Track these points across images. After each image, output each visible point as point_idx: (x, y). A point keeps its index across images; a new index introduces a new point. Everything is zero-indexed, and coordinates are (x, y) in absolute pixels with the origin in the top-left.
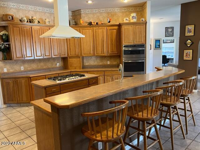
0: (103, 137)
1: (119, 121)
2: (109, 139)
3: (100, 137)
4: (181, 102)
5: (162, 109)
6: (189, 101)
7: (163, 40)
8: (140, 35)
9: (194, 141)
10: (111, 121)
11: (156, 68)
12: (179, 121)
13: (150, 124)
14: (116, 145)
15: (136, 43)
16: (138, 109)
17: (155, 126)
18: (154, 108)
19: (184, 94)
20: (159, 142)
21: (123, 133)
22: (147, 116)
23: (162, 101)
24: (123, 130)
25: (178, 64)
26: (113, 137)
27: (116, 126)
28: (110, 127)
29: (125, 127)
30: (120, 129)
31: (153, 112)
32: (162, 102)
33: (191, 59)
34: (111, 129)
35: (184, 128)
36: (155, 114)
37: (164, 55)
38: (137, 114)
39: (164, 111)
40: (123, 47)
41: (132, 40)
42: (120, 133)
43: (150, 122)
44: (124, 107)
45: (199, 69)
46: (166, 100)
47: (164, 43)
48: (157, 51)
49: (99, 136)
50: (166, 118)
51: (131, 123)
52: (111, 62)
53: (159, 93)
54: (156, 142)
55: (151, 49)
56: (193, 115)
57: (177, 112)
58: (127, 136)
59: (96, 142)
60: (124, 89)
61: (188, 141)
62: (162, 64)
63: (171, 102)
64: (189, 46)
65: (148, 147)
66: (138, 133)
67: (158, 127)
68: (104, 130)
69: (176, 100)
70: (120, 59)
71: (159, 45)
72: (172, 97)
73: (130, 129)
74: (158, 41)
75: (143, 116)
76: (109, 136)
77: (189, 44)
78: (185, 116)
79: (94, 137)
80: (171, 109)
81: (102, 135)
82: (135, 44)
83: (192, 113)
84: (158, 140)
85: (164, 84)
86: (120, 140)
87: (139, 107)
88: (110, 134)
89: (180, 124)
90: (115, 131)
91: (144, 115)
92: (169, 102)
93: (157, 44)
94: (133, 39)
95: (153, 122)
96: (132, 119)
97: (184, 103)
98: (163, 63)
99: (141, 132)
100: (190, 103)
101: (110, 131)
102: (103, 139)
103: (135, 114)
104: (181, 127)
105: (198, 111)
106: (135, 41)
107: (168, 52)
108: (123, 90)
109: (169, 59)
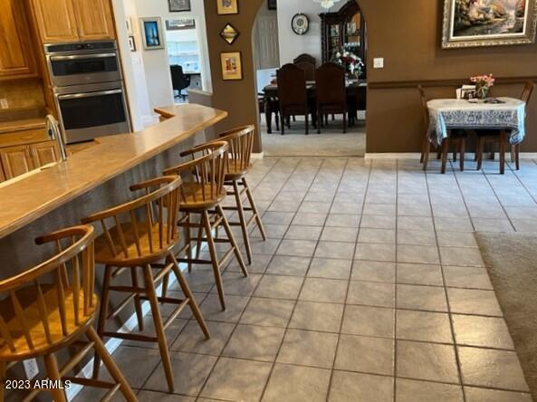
0: (34, 343)
1: (76, 285)
2: (55, 342)
3: (27, 347)
4: (229, 194)
5: (188, 220)
6: (246, 186)
7: (167, 22)
8: (96, 13)
9: (265, 276)
10: (53, 292)
11: (156, 111)
12: (230, 240)
13: (163, 267)
14: (81, 350)
15: (85, 38)
16: (123, 237)
17: (175, 269)
18: (165, 225)
19: (232, 172)
20: (190, 303)
21: (92, 313)
22: (151, 251)
23: (185, 201)
24: (91, 305)
25: (211, 91)
26: (65, 333)
27: (69, 301)
28: (53, 310)
29: (94, 296)
30: (81, 305)
31: (165, 235)
32: (183, 203)
33: (238, 76)
34: (57, 313)
35: (242, 252)
36: (171, 241)
37: (175, 64)
38: (123, 254)
39: (194, 225)
40: (46, 50)
41: (72, 28)
42: (85, 315)
43: (163, 262)
44: (82, 248)
45: (260, 99)
46: (191, 197)
47: (169, 28)
48: (155, 54)
49: (23, 345)
50: (200, 240)
51: (111, 278)
52: (14, 100)
53: (171, 187)
54: (183, 305)
55: (135, 50)
56: (257, 218)
57: (223, 220)
58: (107, 315)
59: (13, 363)
60: (76, 193)
61: (254, 279)
62: (172, 92)
63: (204, 200)
64: (230, 41)
65: (164, 324)
66: (135, 298)
67: (183, 267)
68: (36, 324)
69: (214, 192)
70: (43, 88)
71: (158, 38)
72: (205, 186)
73: (112, 294)
74: (151, 26)
75: (139, 254)
76: (54, 335)
77: (230, 37)
78: (241, 224)
79: (8, 352)
80: (208, 216)
81: (32, 338)
82: (83, 40)
83: (255, 212)
84: (188, 300)
85: (182, 155)
86: (88, 334)
87: (124, 232)
88: (55, 328)
89: (233, 245)
90: (70, 315)
91: (142, 250)
92: (200, 200)
93: (151, 34)
94: (75, 26)
95: (169, 260)
96: (114, 269)
97: (235, 193)
98: (174, 88)
99: (142, 295)
100: (248, 192)
101: (53, 320)
102: (36, 349)
103: (118, 253)
104: (235, 251)
105: (268, 203)
106: (81, 29)
107: (185, 56)
108: (72, 195)
109: (189, 76)
